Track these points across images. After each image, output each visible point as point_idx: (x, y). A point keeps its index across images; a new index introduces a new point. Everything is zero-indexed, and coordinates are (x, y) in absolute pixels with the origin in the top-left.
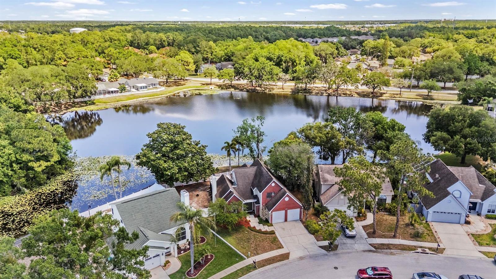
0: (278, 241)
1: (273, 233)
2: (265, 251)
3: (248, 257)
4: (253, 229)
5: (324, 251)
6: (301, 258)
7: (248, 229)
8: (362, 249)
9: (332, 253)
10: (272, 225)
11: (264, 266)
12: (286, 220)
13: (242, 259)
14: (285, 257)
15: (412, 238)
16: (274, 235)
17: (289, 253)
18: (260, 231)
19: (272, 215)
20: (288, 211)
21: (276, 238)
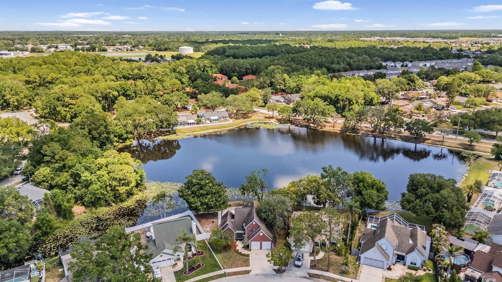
0: (249, 262)
1: (248, 255)
2: (237, 267)
3: (224, 269)
4: (237, 252)
5: (274, 273)
6: (257, 275)
7: (233, 251)
8: (301, 275)
9: (279, 275)
10: (250, 250)
11: (231, 275)
12: (261, 248)
13: (220, 269)
14: (248, 272)
15: (340, 273)
16: (248, 257)
17: (251, 271)
18: (241, 254)
19: (251, 244)
20: (263, 242)
21: (249, 259)
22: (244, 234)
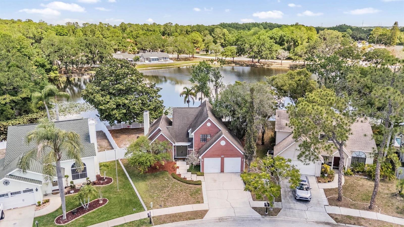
0: (201, 194)
1: (199, 183)
2: (177, 204)
3: (149, 208)
4: (178, 178)
5: (257, 215)
6: (221, 220)
7: (170, 176)
8: (316, 220)
10: (202, 175)
11: (164, 222)
12: (222, 171)
13: (141, 209)
14: (201, 214)
16: (198, 187)
17: (206, 211)
18: (184, 181)
19: (203, 162)
20: (226, 159)
21: (200, 189)
22: (191, 146)
